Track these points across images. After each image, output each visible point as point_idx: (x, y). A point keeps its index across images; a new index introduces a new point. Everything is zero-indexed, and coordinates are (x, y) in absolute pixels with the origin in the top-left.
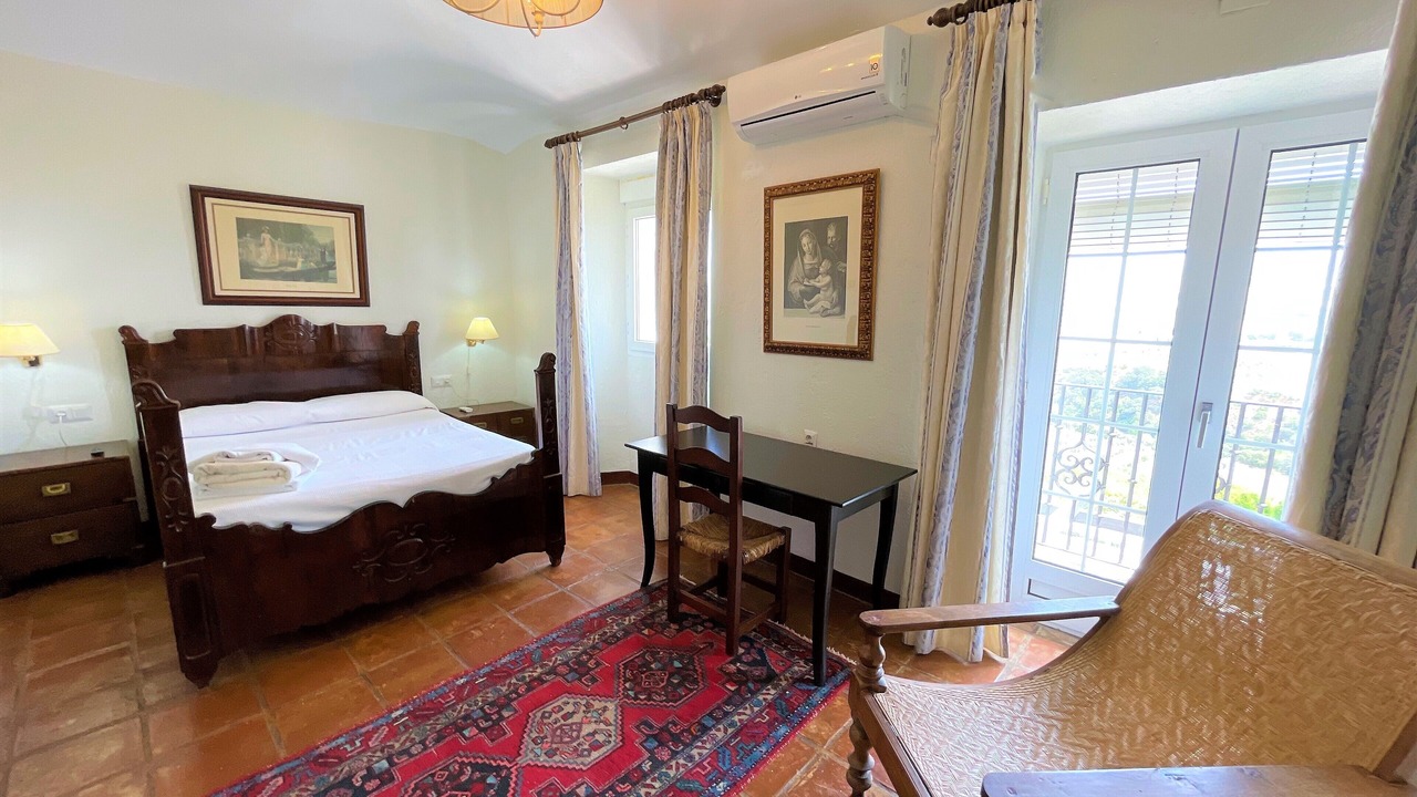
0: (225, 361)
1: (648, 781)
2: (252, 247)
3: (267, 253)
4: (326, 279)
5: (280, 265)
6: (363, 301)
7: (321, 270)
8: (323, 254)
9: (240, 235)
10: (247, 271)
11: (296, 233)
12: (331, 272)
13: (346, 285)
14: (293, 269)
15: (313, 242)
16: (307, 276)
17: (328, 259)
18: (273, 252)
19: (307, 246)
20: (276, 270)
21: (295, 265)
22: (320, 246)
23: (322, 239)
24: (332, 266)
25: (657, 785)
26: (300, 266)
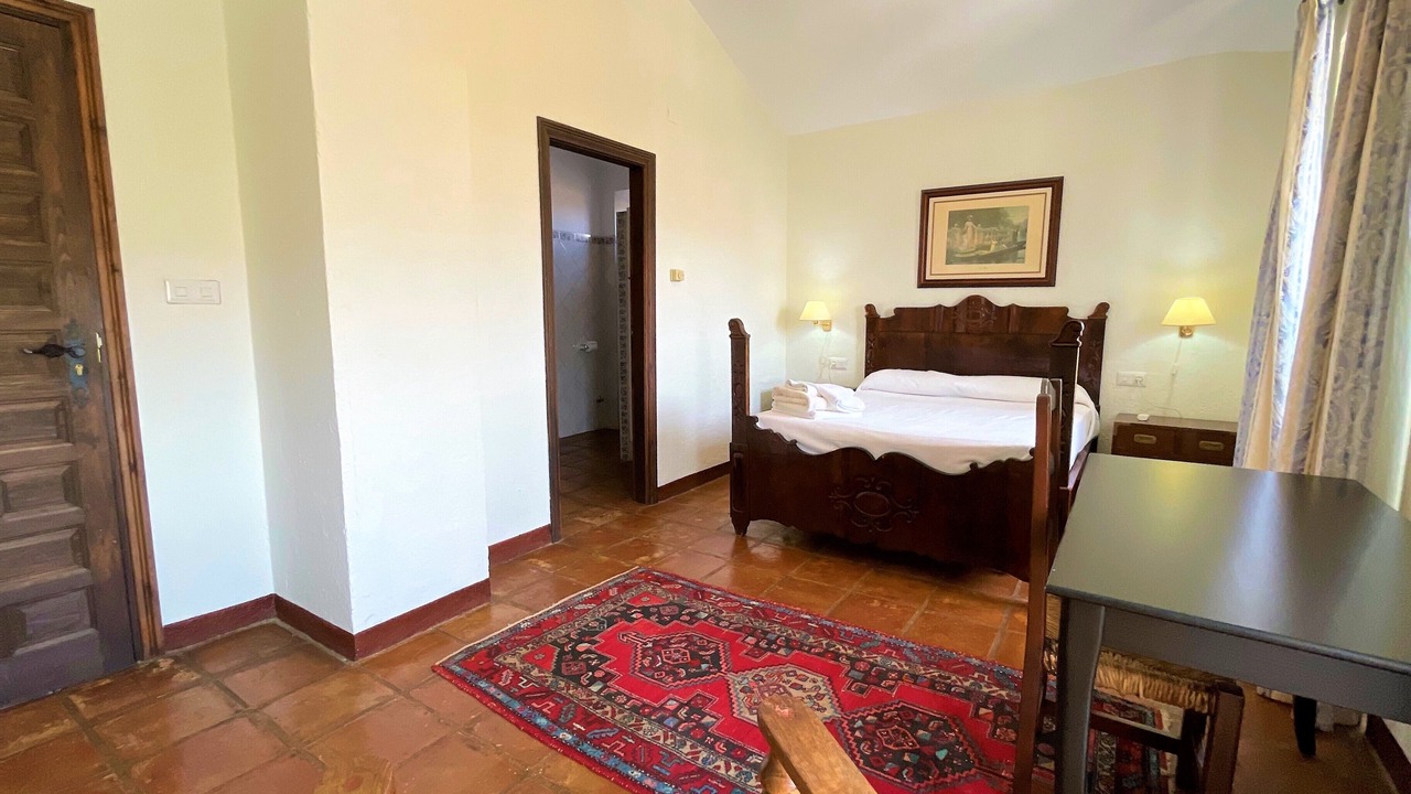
0: (923, 335)
1: (733, 765)
2: (958, 236)
3: (968, 240)
4: (1015, 260)
5: (977, 250)
6: (1049, 280)
7: (1010, 251)
8: (1015, 234)
9: (951, 225)
10: (951, 258)
11: (993, 217)
12: (1020, 252)
13: (1033, 265)
14: (986, 252)
15: (1008, 224)
16: (997, 258)
17: (1019, 240)
18: (973, 238)
19: (1002, 228)
20: (973, 255)
21: (988, 248)
22: (1013, 226)
23: (1016, 220)
24: (1022, 246)
25: (732, 773)
26: (993, 249)
